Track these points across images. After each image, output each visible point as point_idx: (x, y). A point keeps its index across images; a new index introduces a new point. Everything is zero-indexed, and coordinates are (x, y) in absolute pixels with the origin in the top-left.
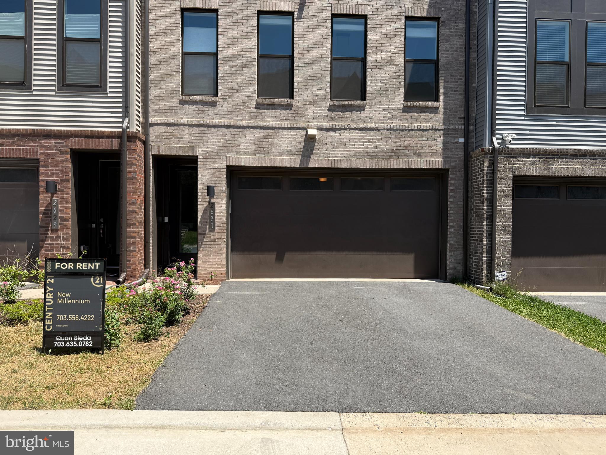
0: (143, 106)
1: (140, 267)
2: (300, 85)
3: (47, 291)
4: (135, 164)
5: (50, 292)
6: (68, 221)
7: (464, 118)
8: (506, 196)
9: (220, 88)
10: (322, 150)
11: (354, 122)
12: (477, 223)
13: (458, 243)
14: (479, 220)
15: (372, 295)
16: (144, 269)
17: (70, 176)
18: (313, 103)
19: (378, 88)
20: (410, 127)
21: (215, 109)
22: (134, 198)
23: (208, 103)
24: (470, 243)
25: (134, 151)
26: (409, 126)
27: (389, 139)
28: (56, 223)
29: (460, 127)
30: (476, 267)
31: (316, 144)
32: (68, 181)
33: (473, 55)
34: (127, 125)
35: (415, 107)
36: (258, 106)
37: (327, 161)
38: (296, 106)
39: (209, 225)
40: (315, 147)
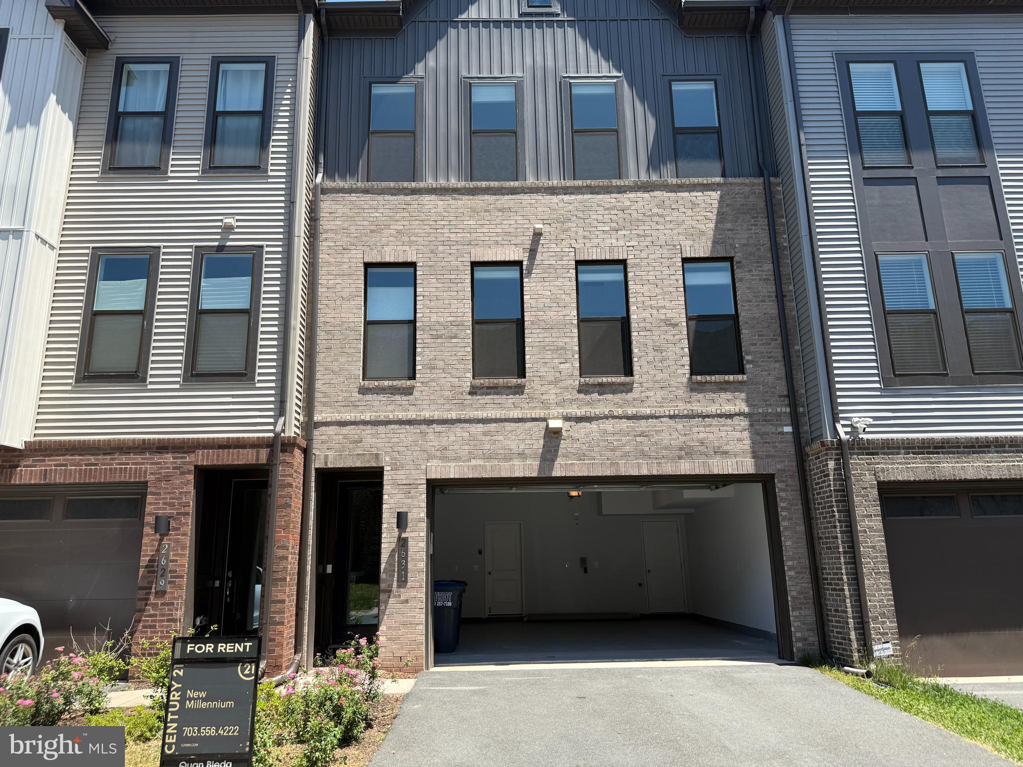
0: (305, 399)
1: (288, 650)
2: (535, 358)
3: (172, 689)
4: (290, 485)
5: (177, 690)
6: (182, 577)
7: (788, 396)
8: (871, 515)
9: (418, 367)
10: (572, 450)
11: (618, 408)
12: (830, 561)
13: (804, 595)
14: (833, 556)
15: (670, 690)
16: (293, 654)
17: (191, 509)
18: (555, 382)
19: (650, 359)
20: (706, 412)
21: (411, 398)
22: (285, 537)
23: (401, 389)
24: (825, 594)
25: (290, 465)
26: (703, 411)
27: (674, 431)
28: (163, 582)
29: (784, 410)
30: (839, 635)
31: (562, 442)
32: (187, 514)
33: (790, 305)
34: (282, 427)
35: (708, 383)
36: (474, 391)
37: (580, 467)
38: (529, 387)
39: (398, 575)
40: (561, 446)
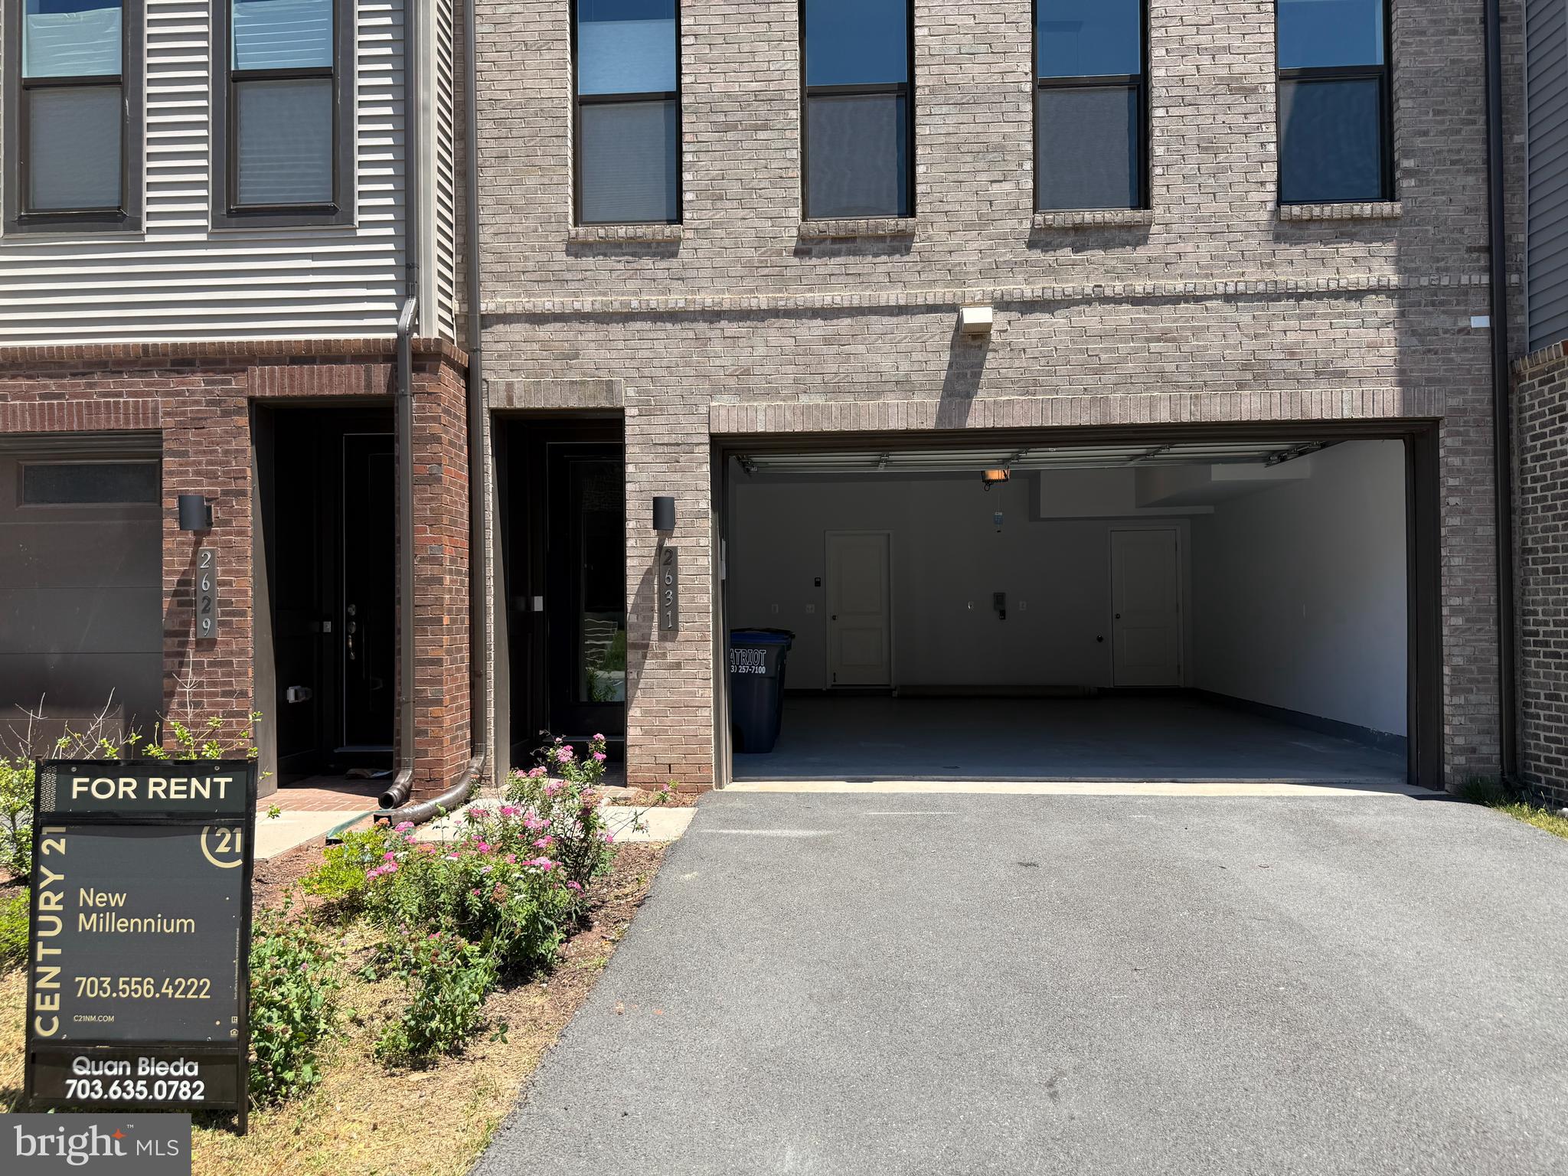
0: (461, 266)
1: (455, 752)
2: (937, 172)
3: (42, 886)
4: (436, 439)
5: (54, 887)
6: (244, 613)
7: (1489, 249)
9: (688, 196)
10: (1010, 374)
11: (1113, 279)
12: (1548, 598)
13: (1481, 664)
15: (1213, 852)
16: (468, 755)
17: (250, 480)
18: (981, 225)
19: (1190, 168)
20: (1305, 286)
21: (674, 263)
22: (435, 540)
23: (654, 245)
24: (1527, 664)
25: (434, 398)
26: (1300, 284)
27: (1232, 328)
28: (209, 623)
29: (1475, 279)
31: (990, 355)
32: (243, 493)
33: (1514, 39)
34: (413, 320)
35: (1315, 221)
36: (804, 247)
37: (1026, 407)
38: (923, 238)
39: (660, 618)
40: (987, 365)
